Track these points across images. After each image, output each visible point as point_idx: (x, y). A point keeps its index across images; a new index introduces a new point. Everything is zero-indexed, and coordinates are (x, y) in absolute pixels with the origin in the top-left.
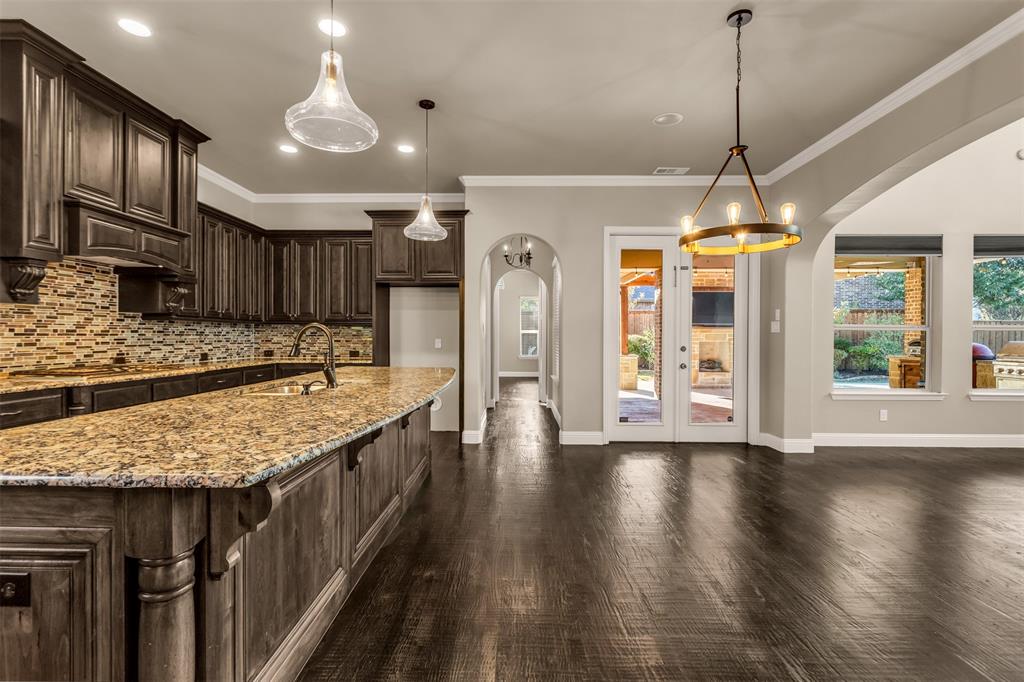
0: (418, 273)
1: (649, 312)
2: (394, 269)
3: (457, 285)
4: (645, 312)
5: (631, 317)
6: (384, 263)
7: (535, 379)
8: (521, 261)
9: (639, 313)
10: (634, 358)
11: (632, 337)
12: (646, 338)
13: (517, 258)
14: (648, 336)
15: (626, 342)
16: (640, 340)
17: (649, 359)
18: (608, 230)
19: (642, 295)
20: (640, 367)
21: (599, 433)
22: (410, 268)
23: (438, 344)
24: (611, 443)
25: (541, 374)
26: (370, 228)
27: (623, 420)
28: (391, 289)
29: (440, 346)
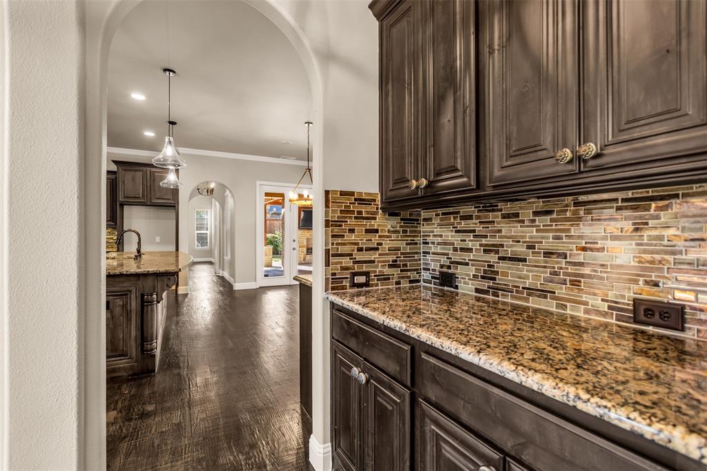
0: (149, 199)
1: (279, 220)
2: (133, 196)
3: (175, 206)
4: (277, 220)
5: (268, 222)
6: (126, 192)
7: (211, 263)
8: (208, 192)
9: (273, 220)
10: (271, 247)
11: (269, 235)
12: (277, 236)
13: (205, 190)
14: (278, 234)
15: (266, 239)
16: (274, 237)
17: (279, 248)
18: (258, 183)
19: (275, 209)
20: (273, 253)
21: (254, 283)
22: (143, 195)
23: (158, 239)
24: (260, 287)
25: (215, 260)
26: (116, 170)
27: (266, 276)
28: (125, 206)
29: (159, 241)
